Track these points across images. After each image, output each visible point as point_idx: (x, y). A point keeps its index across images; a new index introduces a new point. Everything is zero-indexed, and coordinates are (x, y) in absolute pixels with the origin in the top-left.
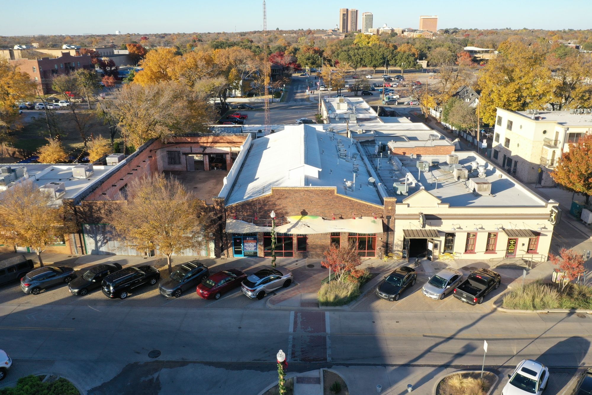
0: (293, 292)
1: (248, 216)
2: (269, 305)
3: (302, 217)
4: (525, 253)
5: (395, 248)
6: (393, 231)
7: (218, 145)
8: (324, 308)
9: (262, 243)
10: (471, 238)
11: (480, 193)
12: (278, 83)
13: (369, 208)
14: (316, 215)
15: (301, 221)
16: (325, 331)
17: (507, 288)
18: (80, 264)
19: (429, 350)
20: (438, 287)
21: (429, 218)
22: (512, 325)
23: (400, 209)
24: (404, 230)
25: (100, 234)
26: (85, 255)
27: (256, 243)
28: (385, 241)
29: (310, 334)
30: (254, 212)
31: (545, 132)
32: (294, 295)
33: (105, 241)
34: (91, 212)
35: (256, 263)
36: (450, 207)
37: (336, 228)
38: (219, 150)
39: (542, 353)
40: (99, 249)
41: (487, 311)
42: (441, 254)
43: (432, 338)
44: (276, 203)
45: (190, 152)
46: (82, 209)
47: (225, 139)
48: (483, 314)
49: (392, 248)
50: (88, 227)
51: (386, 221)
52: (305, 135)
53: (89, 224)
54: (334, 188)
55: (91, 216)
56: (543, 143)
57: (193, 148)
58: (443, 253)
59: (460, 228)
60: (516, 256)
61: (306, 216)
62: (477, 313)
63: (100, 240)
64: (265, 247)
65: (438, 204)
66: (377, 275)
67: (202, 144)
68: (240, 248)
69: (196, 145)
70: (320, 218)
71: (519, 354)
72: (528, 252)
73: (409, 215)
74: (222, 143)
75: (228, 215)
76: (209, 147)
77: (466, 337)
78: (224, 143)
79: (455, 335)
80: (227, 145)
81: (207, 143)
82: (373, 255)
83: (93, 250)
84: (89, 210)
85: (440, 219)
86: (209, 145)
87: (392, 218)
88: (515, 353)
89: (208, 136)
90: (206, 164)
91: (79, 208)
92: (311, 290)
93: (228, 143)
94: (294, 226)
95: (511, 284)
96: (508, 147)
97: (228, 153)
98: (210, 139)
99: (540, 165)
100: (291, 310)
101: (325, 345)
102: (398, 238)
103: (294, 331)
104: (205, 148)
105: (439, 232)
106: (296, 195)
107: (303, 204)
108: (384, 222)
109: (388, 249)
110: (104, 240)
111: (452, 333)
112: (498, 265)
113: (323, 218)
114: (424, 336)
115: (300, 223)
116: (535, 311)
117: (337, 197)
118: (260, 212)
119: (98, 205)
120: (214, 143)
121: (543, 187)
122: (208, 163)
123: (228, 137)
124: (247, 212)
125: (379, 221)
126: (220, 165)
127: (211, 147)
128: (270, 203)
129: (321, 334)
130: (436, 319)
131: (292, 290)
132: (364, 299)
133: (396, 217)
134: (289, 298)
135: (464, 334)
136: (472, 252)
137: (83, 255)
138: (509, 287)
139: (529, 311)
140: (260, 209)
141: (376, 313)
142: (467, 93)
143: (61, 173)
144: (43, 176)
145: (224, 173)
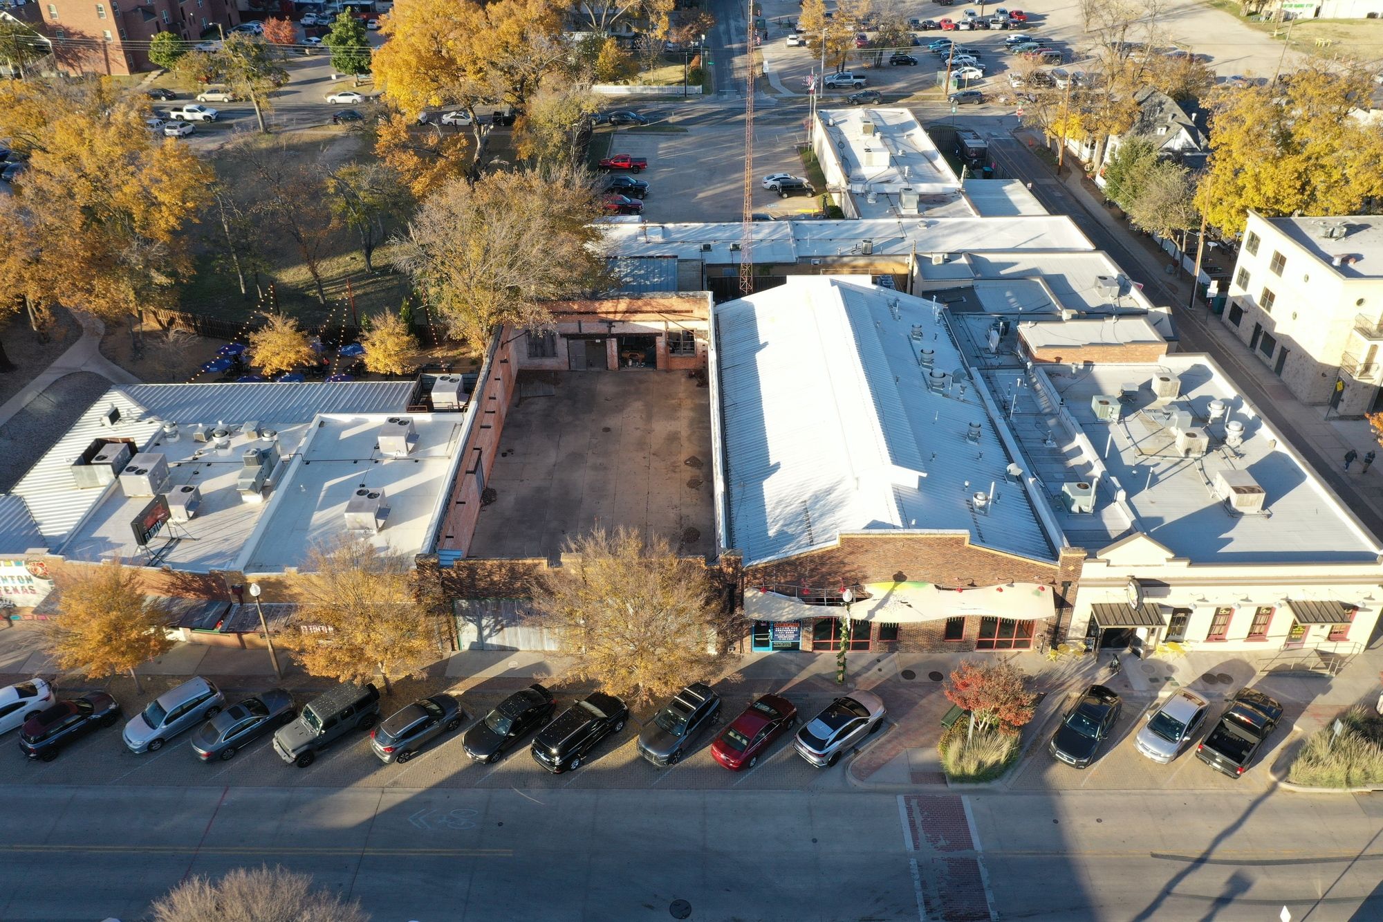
0: (889, 746)
1: (786, 583)
2: (852, 780)
3: (895, 586)
4: (1323, 640)
5: (1071, 634)
6: (1071, 606)
7: (639, 316)
8: (957, 786)
9: (811, 629)
10: (1223, 616)
11: (1240, 509)
12: (689, 31)
13: (1029, 567)
14: (924, 581)
15: (895, 593)
16: (971, 846)
17: (1291, 729)
18: (459, 680)
19: (1167, 892)
20: (1167, 738)
21: (1146, 585)
22: (1310, 826)
23: (1090, 570)
24: (1093, 605)
25: (488, 615)
26: (457, 652)
27: (799, 629)
28: (1054, 623)
29: (947, 855)
30: (801, 576)
31: (1360, 302)
32: (893, 753)
33: (498, 627)
34: (474, 580)
35: (802, 668)
36: (1190, 565)
37: (964, 606)
38: (641, 327)
39: (1369, 893)
40: (486, 639)
41: (1261, 789)
42: (1160, 643)
43: (1168, 861)
44: (846, 561)
45: (577, 331)
46: (454, 575)
47: (654, 304)
48: (1253, 798)
49: (1065, 635)
50: (464, 603)
51: (1060, 591)
52: (855, 336)
53: (468, 600)
54: (964, 534)
55: (473, 586)
56: (1354, 324)
57: (583, 325)
58: (1164, 642)
59: (1204, 600)
60: (1305, 646)
61: (903, 583)
62: (1241, 795)
63: (487, 626)
64: (814, 636)
65: (1168, 560)
66: (1048, 701)
67: (604, 316)
68: (767, 636)
69: (590, 316)
70: (931, 586)
71: (1327, 897)
72: (1329, 638)
73: (1107, 580)
74: (647, 312)
75: (749, 582)
76: (620, 321)
77: (1229, 858)
78: (653, 312)
79: (1209, 852)
80: (657, 316)
81: (615, 312)
82: (1026, 645)
83: (473, 643)
84: (468, 576)
85: (1168, 585)
86: (618, 317)
87: (1074, 585)
88: (1320, 895)
89: (618, 297)
90: (613, 356)
91: (449, 573)
92: (922, 739)
93: (659, 312)
94: (881, 605)
95: (1300, 720)
96: (1269, 309)
97: (660, 334)
98: (623, 305)
99: (1338, 369)
100: (895, 793)
101: (980, 881)
102: (1079, 618)
103: (916, 847)
104: (610, 323)
105: (1161, 606)
106: (887, 546)
107: (898, 562)
108: (1057, 591)
109: (1056, 635)
110: (495, 626)
111: (1204, 848)
112: (1271, 668)
113: (937, 587)
114: (1154, 856)
115: (891, 598)
116: (1349, 790)
117: (969, 550)
118: (811, 576)
119: (488, 567)
120: (631, 313)
121: (1342, 418)
122: (615, 354)
123: (662, 301)
124: (785, 577)
125: (1049, 591)
126: (641, 356)
127: (623, 322)
128: (834, 561)
129: (965, 854)
130: (1167, 813)
131: (889, 741)
132: (1028, 761)
133: (1080, 583)
134: (886, 762)
135: (1225, 850)
136: (1220, 638)
137: (454, 654)
138: (1296, 728)
139: (1337, 791)
140: (812, 570)
141: (1056, 797)
142: (1161, 111)
143: (345, 435)
144: (312, 448)
145: (653, 376)
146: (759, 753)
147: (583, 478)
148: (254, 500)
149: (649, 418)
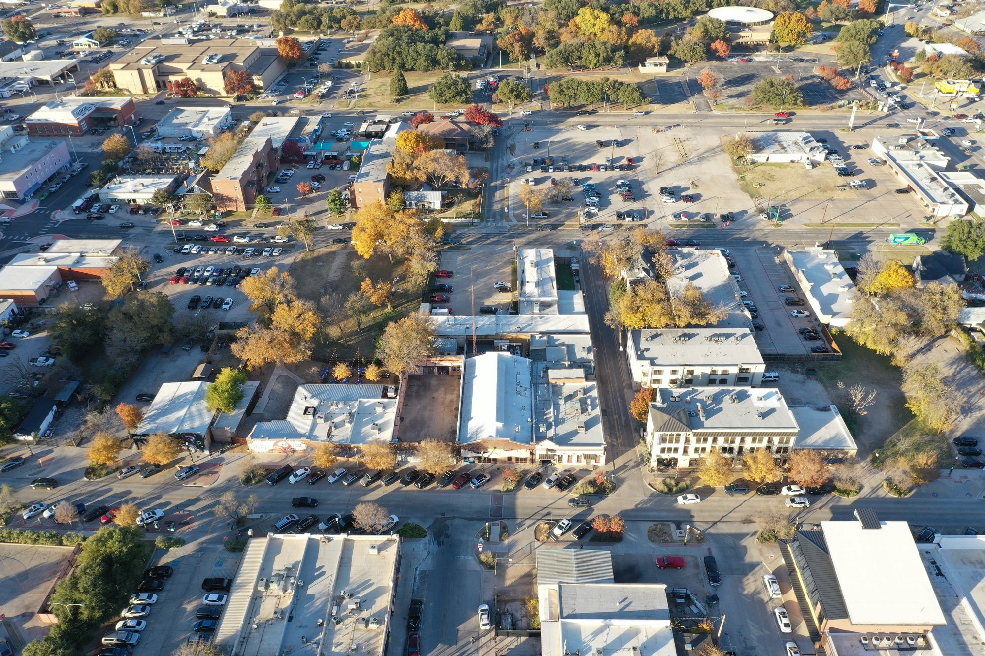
2: (480, 491)
3: (494, 449)
4: (594, 463)
5: (536, 460)
6: (535, 454)
7: (443, 362)
8: (502, 493)
9: (476, 458)
10: (570, 457)
11: (578, 432)
13: (524, 446)
14: (501, 449)
15: (494, 451)
16: (502, 504)
17: (576, 483)
18: (398, 468)
19: (537, 512)
20: (549, 484)
21: (551, 450)
24: (539, 454)
25: (404, 454)
26: (397, 462)
27: (474, 458)
28: (532, 458)
29: (497, 505)
30: (473, 447)
31: (642, 366)
32: (490, 486)
33: (406, 457)
35: (473, 467)
36: (560, 446)
37: (511, 454)
38: (444, 364)
41: (564, 494)
42: (556, 462)
43: (540, 507)
44: (483, 444)
45: (426, 365)
47: (447, 359)
51: (532, 451)
53: (400, 451)
54: (508, 439)
55: (401, 448)
57: (427, 363)
58: (558, 462)
59: (564, 453)
60: (591, 464)
61: (497, 449)
62: (560, 496)
63: (404, 457)
64: (477, 460)
65: (555, 445)
66: (526, 475)
67: (433, 361)
68: (467, 460)
69: (430, 361)
70: (503, 450)
72: (596, 462)
73: (542, 449)
74: (445, 361)
75: (462, 448)
82: (525, 463)
83: (401, 460)
84: (399, 446)
85: (556, 450)
86: (437, 362)
89: (438, 357)
90: (436, 373)
91: (395, 445)
92: (496, 483)
93: (449, 361)
94: (491, 453)
95: (580, 481)
97: (450, 366)
98: (439, 359)
100: (489, 494)
101: (502, 510)
102: (537, 457)
103: (491, 504)
104: (435, 363)
105: (555, 455)
106: (492, 441)
107: (495, 444)
109: (533, 461)
111: (547, 505)
112: (579, 469)
113: (505, 450)
114: (536, 506)
117: (510, 442)
118: (475, 448)
119: (404, 444)
120: (441, 361)
122: (437, 371)
123: (450, 358)
124: (470, 447)
125: (529, 451)
126: (444, 372)
127: (439, 363)
128: (480, 444)
131: (490, 484)
132: (517, 488)
133: (536, 449)
134: (488, 488)
135: (550, 506)
136: (571, 462)
140: (475, 446)
141: (521, 496)
143: (366, 405)
144: (358, 409)
145: (448, 378)
146: (462, 485)
147: (427, 414)
148: (348, 425)
149: (445, 394)
